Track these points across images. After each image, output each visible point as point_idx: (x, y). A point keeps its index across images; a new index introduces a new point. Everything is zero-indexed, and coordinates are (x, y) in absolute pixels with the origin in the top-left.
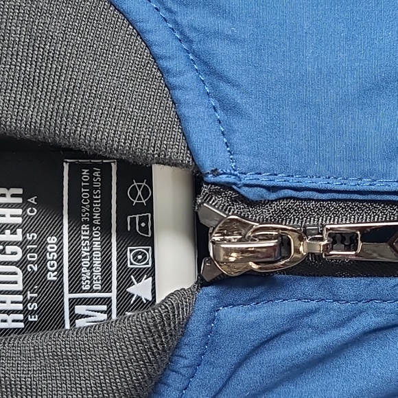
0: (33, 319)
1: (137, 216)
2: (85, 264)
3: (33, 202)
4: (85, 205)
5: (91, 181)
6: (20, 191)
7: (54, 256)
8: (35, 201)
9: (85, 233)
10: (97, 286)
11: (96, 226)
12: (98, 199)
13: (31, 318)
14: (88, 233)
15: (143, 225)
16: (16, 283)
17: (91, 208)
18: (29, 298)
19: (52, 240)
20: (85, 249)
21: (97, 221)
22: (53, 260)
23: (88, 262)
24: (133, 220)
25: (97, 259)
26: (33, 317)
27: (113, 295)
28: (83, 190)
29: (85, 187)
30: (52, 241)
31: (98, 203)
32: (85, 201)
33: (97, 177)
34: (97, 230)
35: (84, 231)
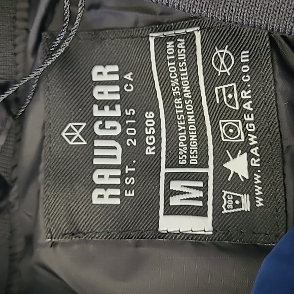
0: (130, 195)
1: (223, 87)
2: (181, 138)
3: (130, 78)
4: (173, 80)
5: (176, 54)
6: (116, 68)
7: (152, 131)
8: (131, 77)
9: (179, 107)
10: (194, 160)
11: (188, 99)
12: (185, 72)
13: (128, 193)
14: (181, 107)
15: (230, 96)
16: (115, 157)
17: (180, 81)
18: (127, 172)
19: (150, 115)
20: (181, 123)
21: (188, 94)
22: (151, 135)
23: (184, 136)
24: (220, 91)
25: (192, 133)
26: (130, 192)
27: (210, 171)
28: (169, 64)
29: (171, 60)
30: (150, 117)
31: (185, 76)
32: (173, 75)
33: (181, 49)
34: (190, 104)
35: (177, 105)
